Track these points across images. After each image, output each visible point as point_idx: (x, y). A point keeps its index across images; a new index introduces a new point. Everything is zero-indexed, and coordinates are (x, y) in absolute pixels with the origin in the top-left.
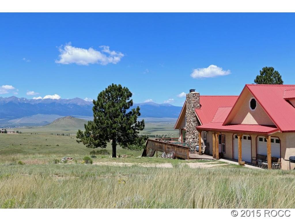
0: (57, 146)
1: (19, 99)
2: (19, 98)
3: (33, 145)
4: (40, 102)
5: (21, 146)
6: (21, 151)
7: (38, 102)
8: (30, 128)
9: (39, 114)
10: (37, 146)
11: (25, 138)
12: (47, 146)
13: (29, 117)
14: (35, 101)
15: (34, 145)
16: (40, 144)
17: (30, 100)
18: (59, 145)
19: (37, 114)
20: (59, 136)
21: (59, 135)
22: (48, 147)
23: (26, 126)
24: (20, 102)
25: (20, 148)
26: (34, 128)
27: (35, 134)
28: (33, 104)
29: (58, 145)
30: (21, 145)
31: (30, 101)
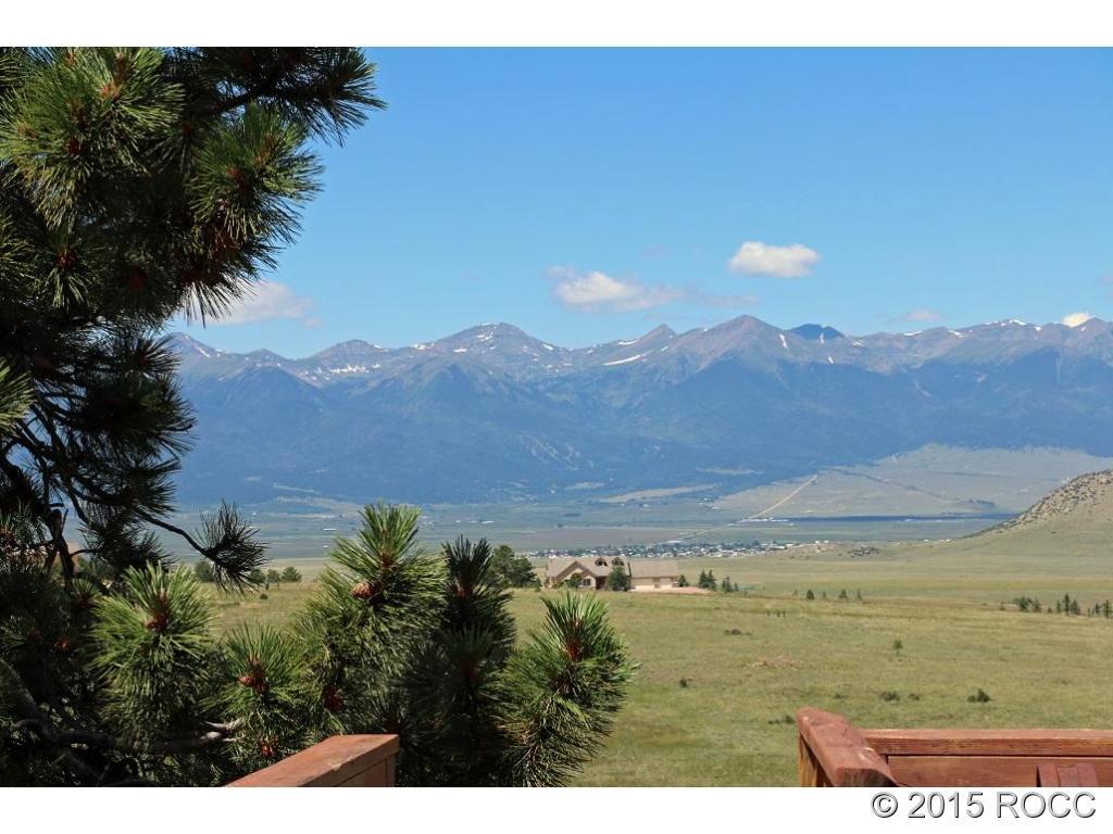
0: (972, 699)
1: (784, 333)
2: (784, 328)
3: (775, 686)
4: (938, 352)
5: (684, 693)
6: (677, 738)
7: (922, 356)
8: (860, 553)
9: (928, 449)
10: (809, 695)
11: (735, 632)
12: (892, 697)
13: (858, 469)
14: (902, 346)
15: (783, 692)
16: (833, 686)
17: (865, 338)
18: (990, 692)
19: (916, 445)
20: (1028, 622)
21: (1037, 609)
22: (889, 707)
23: (832, 539)
24: (790, 357)
25: (669, 712)
26: (891, 555)
27: (843, 595)
28: (884, 368)
29: (983, 698)
30: (683, 684)
31: (863, 349)
